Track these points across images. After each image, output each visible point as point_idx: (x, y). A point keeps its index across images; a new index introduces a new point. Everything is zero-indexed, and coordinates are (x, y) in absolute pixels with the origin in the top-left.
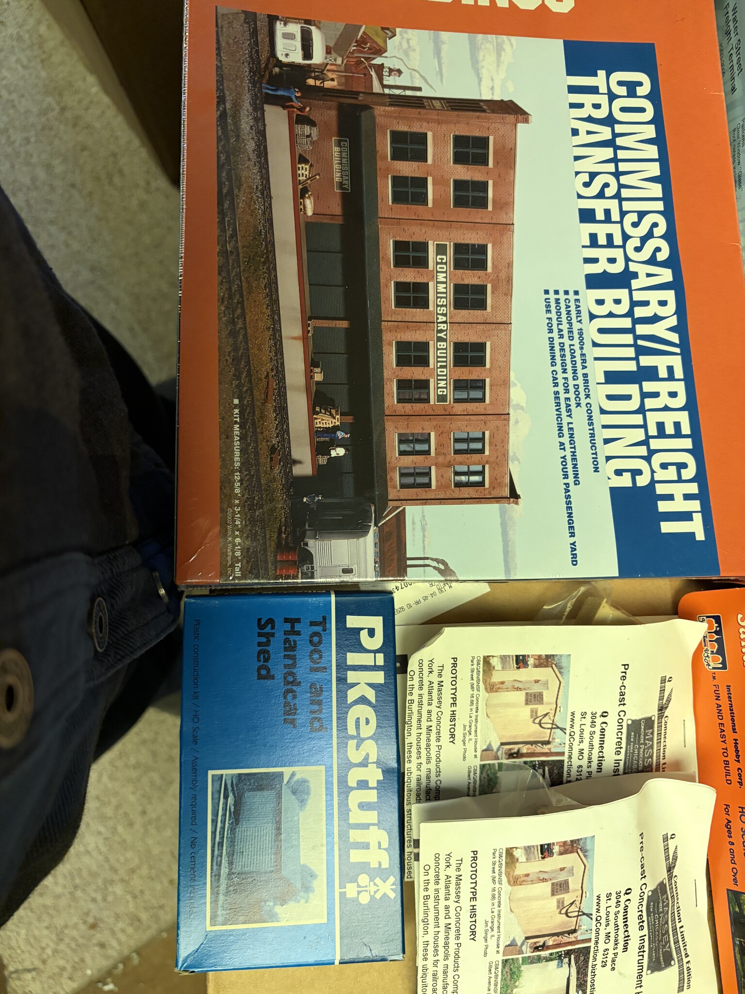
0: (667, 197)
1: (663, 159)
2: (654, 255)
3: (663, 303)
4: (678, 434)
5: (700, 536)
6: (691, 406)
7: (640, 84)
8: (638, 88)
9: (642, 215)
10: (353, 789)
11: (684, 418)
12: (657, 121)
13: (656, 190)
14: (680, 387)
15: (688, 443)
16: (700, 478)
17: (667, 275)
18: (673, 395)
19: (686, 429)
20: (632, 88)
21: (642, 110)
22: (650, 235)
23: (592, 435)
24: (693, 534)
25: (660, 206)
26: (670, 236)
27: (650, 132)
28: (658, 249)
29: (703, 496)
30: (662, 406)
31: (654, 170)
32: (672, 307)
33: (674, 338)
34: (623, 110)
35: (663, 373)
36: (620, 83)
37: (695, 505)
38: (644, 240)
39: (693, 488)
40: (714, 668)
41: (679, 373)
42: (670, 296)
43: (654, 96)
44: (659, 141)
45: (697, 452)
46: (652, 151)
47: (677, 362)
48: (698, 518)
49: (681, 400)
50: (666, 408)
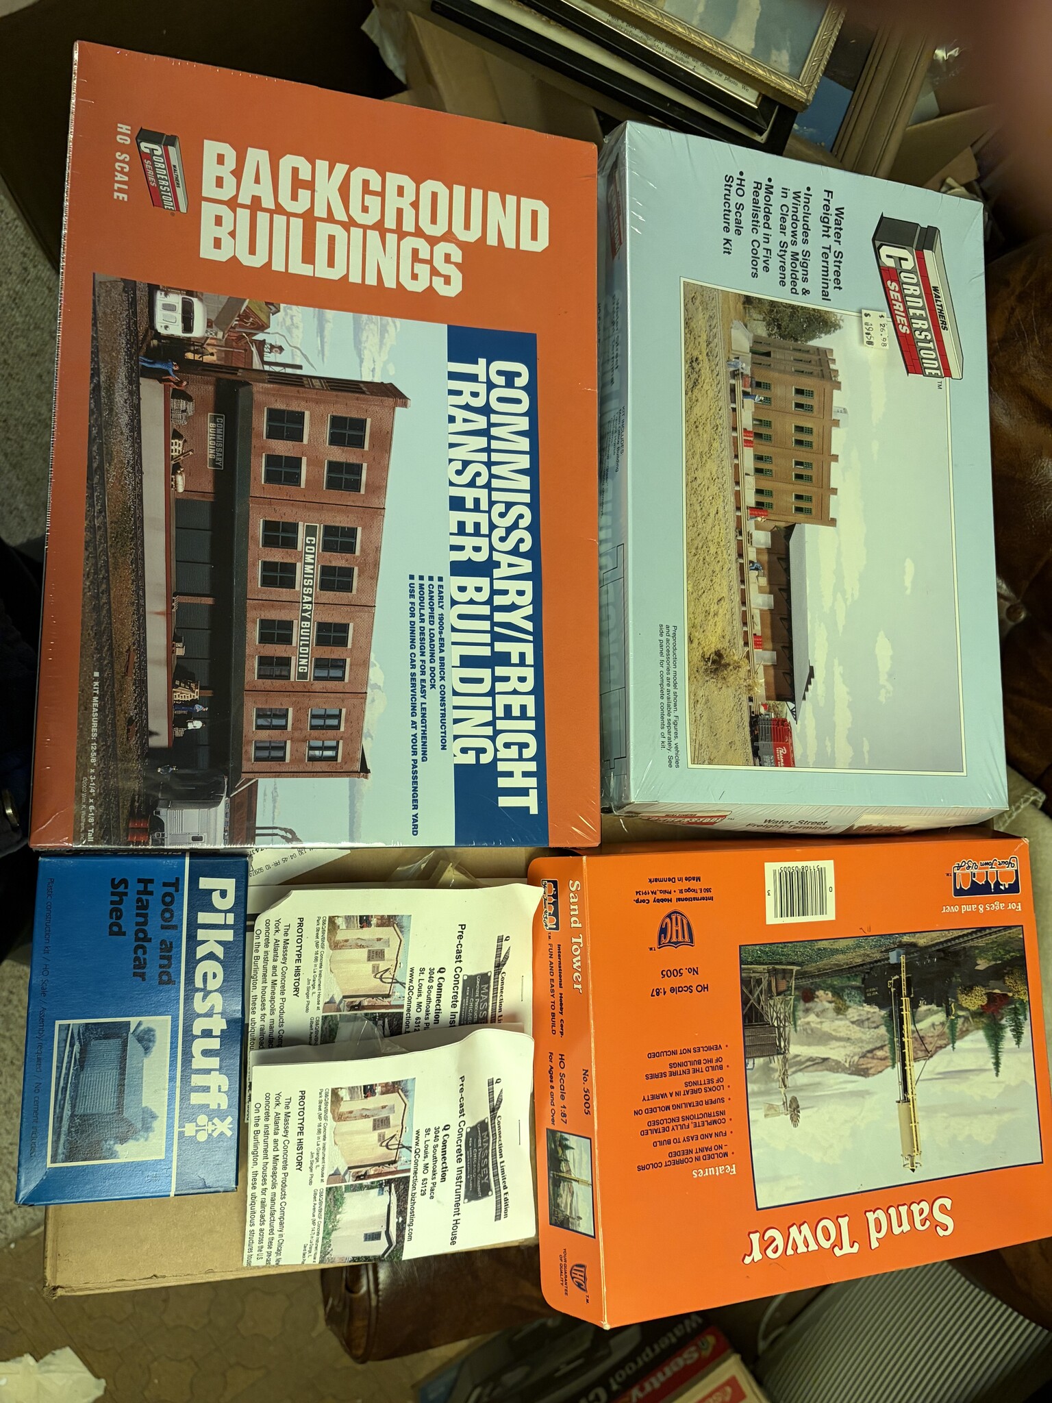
0: (534, 491)
1: (534, 453)
2: (517, 546)
3: (521, 593)
4: (523, 716)
5: (534, 810)
6: (538, 691)
7: (519, 375)
8: (516, 379)
9: (509, 505)
10: (198, 1037)
11: (530, 701)
12: (532, 413)
13: (525, 482)
14: (529, 673)
15: (531, 725)
16: (539, 758)
17: (526, 566)
18: (522, 679)
19: (531, 712)
20: (510, 378)
21: (518, 401)
22: (515, 526)
23: (443, 715)
24: (528, 808)
25: (526, 498)
26: (533, 529)
27: (524, 424)
28: (521, 540)
29: (540, 774)
30: (511, 690)
31: (524, 462)
32: (529, 596)
33: (529, 626)
34: (500, 400)
35: (515, 659)
36: (499, 373)
37: (532, 782)
38: (509, 530)
39: (532, 767)
40: (550, 929)
41: (530, 659)
42: (527, 586)
43: (530, 389)
44: (531, 434)
45: (539, 733)
46: (524, 443)
47: (528, 649)
48: (534, 794)
49: (529, 685)
50: (515, 692)
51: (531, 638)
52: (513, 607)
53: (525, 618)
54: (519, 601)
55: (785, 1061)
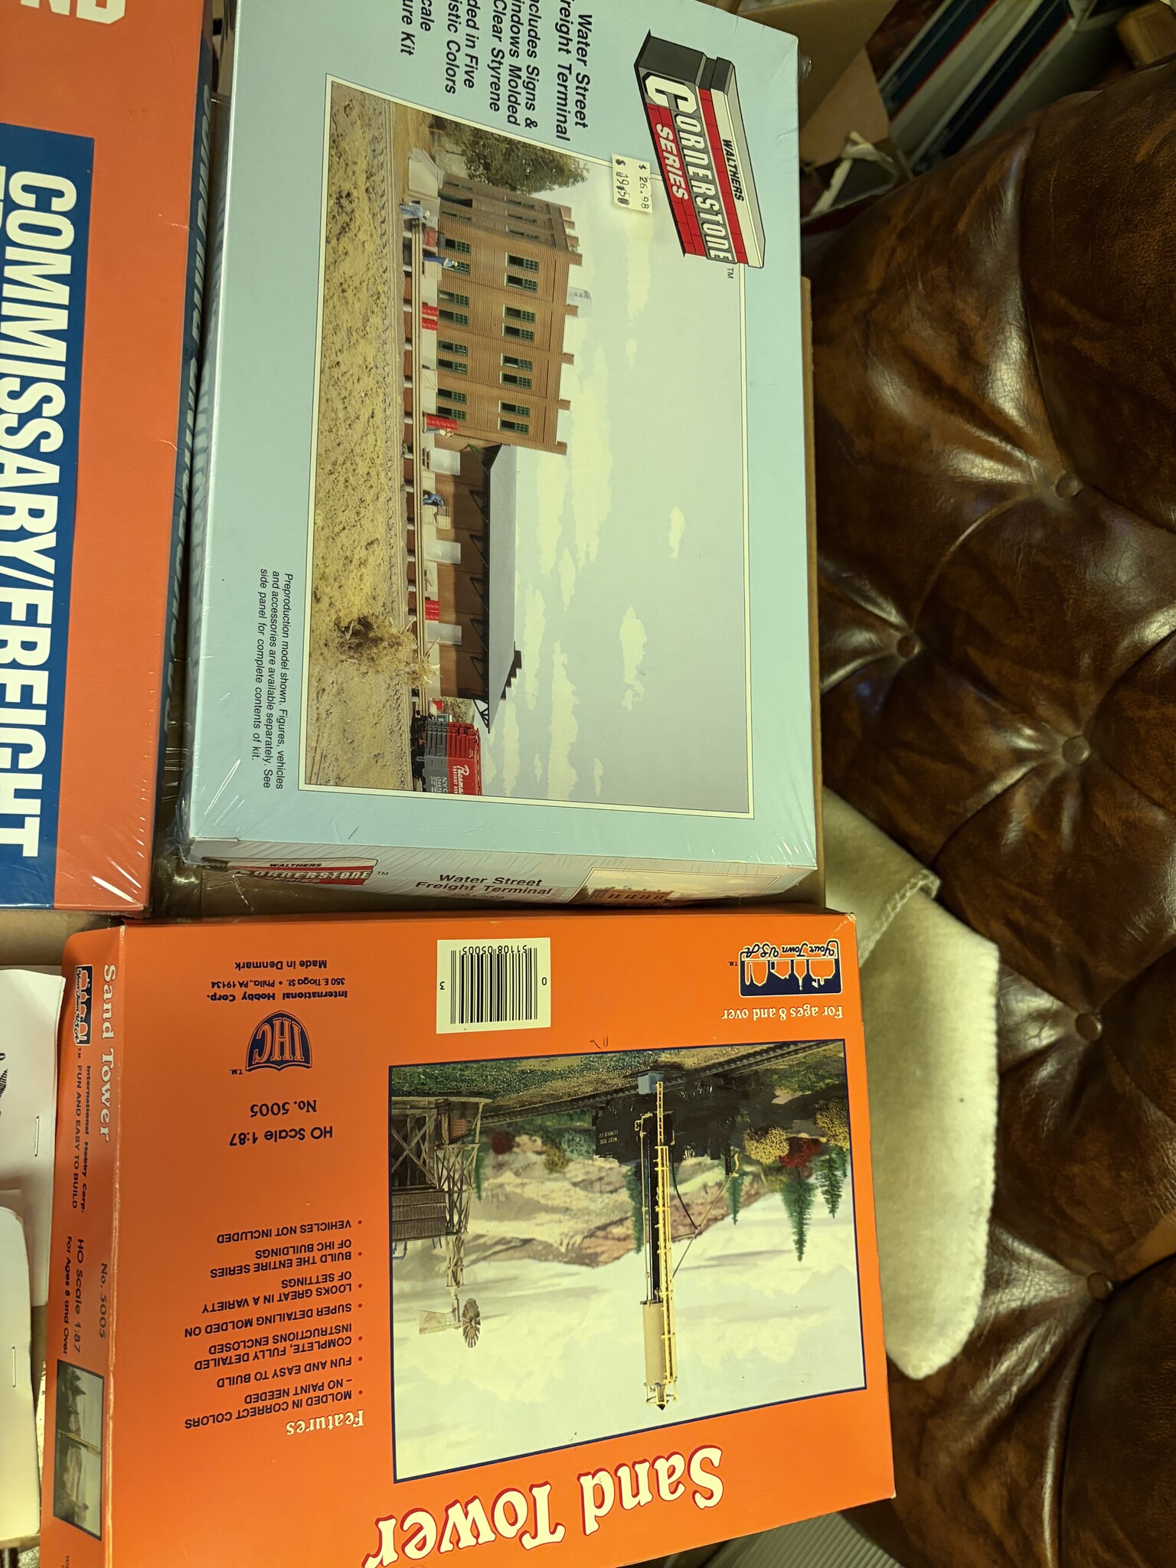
1: (76, 308)
2: (36, 443)
3: (36, 513)
4: (27, 700)
5: (31, 850)
6: (55, 666)
7: (60, 194)
8: (54, 200)
9: (27, 382)
11: (40, 682)
12: (78, 251)
13: (58, 350)
14: (43, 637)
15: (40, 717)
16: (49, 768)
17: (51, 474)
18: (29, 646)
19: (40, 696)
20: (44, 199)
21: (56, 232)
22: (36, 413)
24: (21, 847)
25: (60, 373)
26: (68, 420)
27: (63, 265)
28: (46, 435)
29: (49, 796)
30: (8, 660)
31: (60, 320)
32: (50, 519)
33: (48, 565)
34: (24, 227)
35: (19, 613)
36: (27, 189)
37: (34, 806)
38: (24, 419)
39: (35, 782)
40: (81, 1042)
41: (45, 615)
42: (50, 504)
43: (79, 216)
44: (75, 280)
45: (52, 731)
46: (61, 294)
47: (45, 602)
48: (33, 826)
49: (42, 654)
50: (14, 665)
51: (50, 583)
52: (21, 534)
53: (43, 552)
54: (32, 524)
55: (459, 1244)
